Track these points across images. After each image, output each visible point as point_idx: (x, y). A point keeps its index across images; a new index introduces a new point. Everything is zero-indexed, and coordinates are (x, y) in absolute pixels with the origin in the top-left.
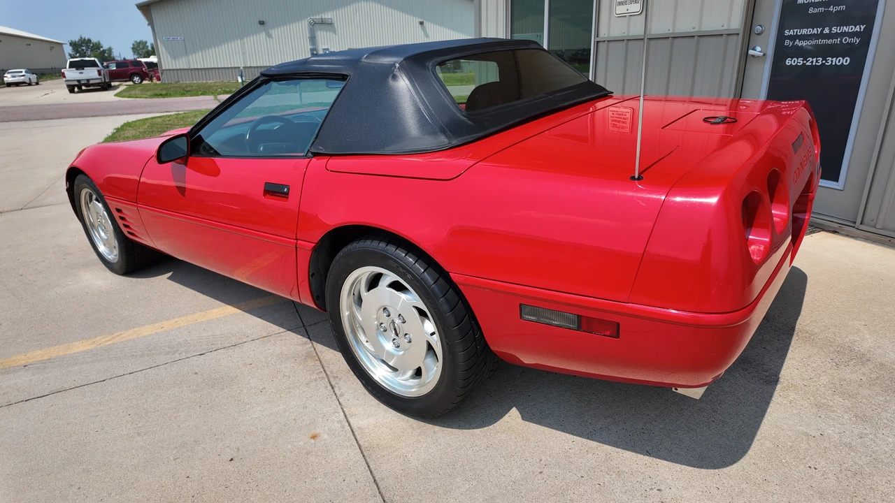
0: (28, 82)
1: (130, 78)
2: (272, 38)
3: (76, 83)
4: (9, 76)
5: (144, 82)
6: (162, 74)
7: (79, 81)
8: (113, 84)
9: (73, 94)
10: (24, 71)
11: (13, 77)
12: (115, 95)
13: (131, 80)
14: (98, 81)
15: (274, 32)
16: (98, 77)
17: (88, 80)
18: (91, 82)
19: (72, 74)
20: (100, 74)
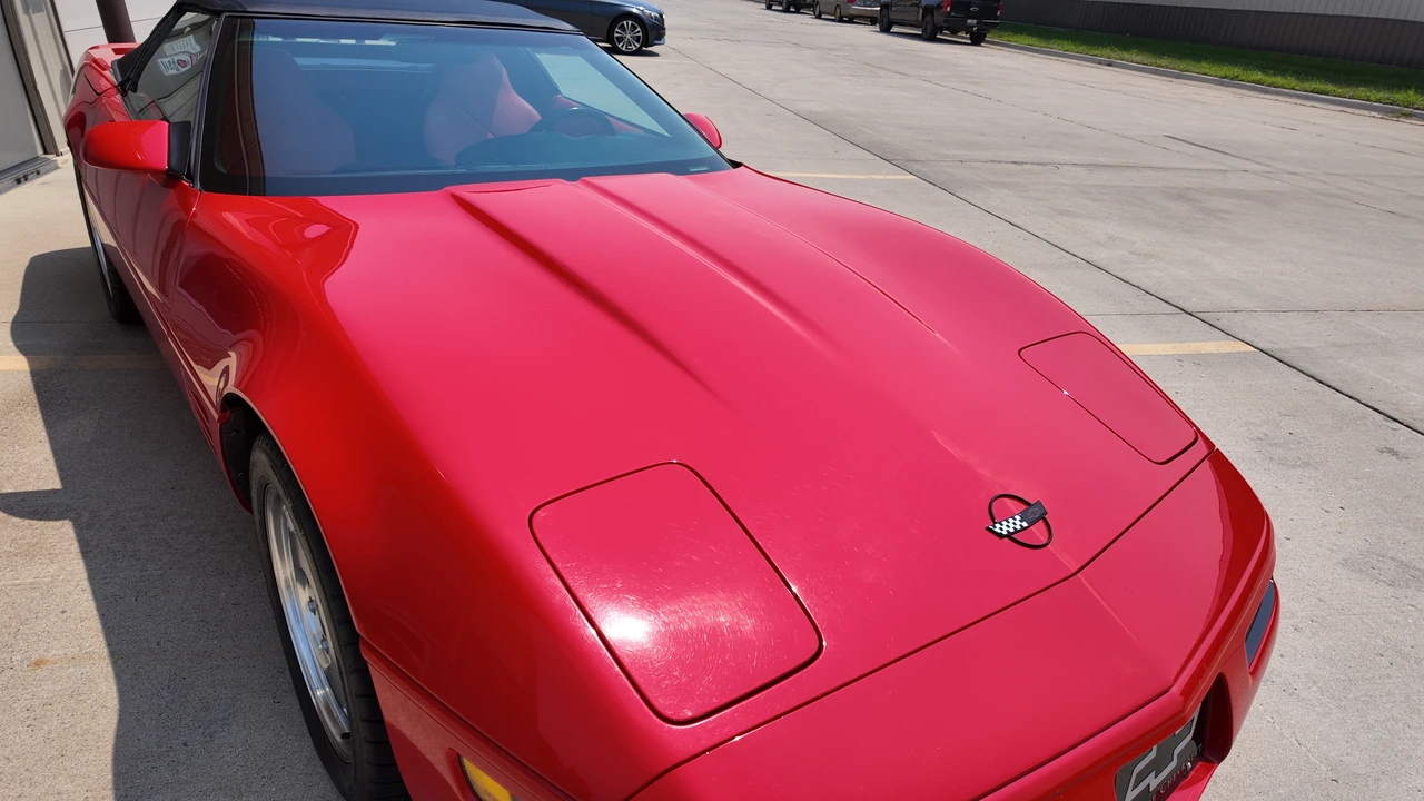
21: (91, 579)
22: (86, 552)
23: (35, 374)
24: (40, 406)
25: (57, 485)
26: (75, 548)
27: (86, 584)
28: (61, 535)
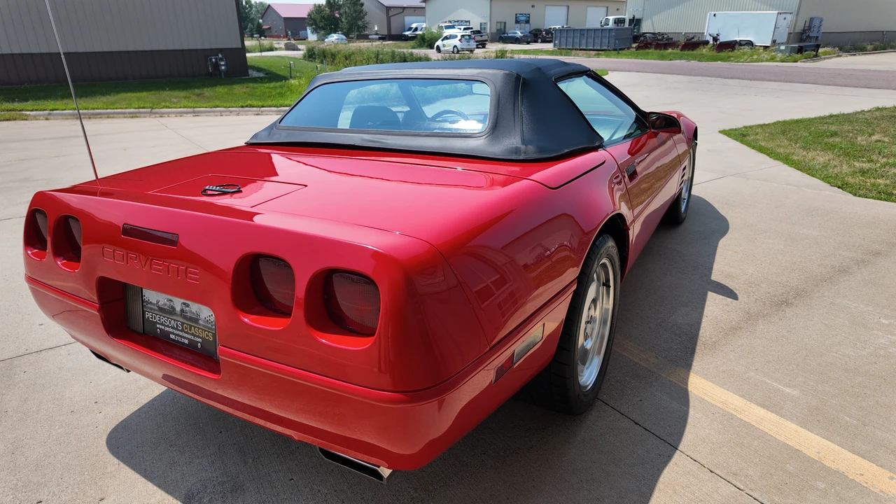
21: (714, 262)
22: (712, 268)
23: (688, 366)
24: (697, 339)
25: (709, 293)
26: (714, 271)
27: (716, 262)
28: (716, 276)
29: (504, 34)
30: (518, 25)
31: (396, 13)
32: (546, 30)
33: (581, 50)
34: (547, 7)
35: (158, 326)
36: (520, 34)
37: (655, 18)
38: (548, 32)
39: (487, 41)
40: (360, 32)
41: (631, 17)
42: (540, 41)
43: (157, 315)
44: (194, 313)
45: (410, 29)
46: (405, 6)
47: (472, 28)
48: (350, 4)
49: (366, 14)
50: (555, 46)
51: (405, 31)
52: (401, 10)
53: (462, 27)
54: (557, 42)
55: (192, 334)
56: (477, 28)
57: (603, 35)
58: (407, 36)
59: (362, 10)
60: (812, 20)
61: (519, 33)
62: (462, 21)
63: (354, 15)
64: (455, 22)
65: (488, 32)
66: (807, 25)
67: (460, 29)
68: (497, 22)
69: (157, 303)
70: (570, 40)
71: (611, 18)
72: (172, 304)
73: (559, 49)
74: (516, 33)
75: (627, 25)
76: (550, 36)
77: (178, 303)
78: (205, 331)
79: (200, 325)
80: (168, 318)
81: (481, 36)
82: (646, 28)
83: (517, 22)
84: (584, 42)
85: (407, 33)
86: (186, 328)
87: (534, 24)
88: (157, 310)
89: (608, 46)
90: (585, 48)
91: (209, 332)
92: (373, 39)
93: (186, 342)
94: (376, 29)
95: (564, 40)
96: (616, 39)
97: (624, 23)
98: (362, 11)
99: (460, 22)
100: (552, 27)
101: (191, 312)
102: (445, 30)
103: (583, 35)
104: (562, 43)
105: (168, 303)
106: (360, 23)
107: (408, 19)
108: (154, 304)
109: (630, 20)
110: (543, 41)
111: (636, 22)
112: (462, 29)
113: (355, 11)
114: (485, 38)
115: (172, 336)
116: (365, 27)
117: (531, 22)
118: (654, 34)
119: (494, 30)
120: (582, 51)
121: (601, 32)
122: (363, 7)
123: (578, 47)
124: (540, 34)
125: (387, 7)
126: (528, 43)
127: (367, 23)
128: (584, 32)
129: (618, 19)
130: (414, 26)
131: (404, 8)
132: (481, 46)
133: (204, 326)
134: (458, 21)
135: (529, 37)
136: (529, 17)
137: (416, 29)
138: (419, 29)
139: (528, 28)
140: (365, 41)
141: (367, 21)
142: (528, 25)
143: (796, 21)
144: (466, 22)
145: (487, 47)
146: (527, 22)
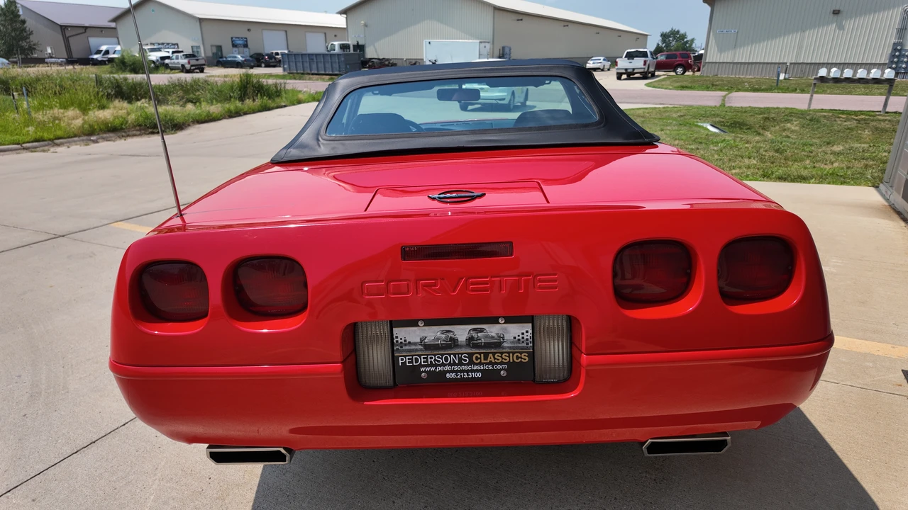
0: (602, 68)
1: (674, 69)
2: (844, 30)
3: (624, 71)
4: (592, 62)
5: (687, 73)
6: (704, 66)
7: (626, 69)
8: (657, 73)
9: (619, 81)
10: (602, 58)
11: (593, 63)
12: (646, 85)
13: (675, 71)
14: (642, 70)
15: (849, 24)
16: (643, 67)
17: (634, 69)
18: (636, 71)
19: (623, 63)
20: (645, 64)
29: (222, 57)
30: (236, 49)
31: (74, 33)
32: (267, 55)
33: (313, 74)
34: (264, 31)
35: (422, 369)
36: (241, 59)
37: (376, 44)
38: (271, 56)
39: (204, 65)
40: (26, 55)
41: (356, 43)
42: (263, 65)
43: (420, 356)
44: (493, 337)
45: (99, 52)
46: (87, 25)
47: (182, 52)
48: (5, 20)
49: (31, 33)
50: (284, 70)
51: (91, 54)
52: (83, 30)
53: (171, 51)
54: (286, 66)
55: (491, 363)
56: (189, 51)
57: (333, 60)
58: (96, 60)
59: (25, 28)
60: (503, 48)
61: (239, 56)
62: (168, 44)
63: (13, 34)
64: (159, 44)
65: (203, 55)
66: (501, 52)
67: (168, 52)
68: (212, 46)
69: (421, 341)
70: (300, 65)
71: (337, 43)
72: (451, 335)
73: (290, 73)
74: (236, 57)
75: (352, 51)
76: (273, 60)
77: (462, 333)
78: (514, 353)
79: (503, 348)
80: (442, 355)
81: (197, 60)
82: (370, 53)
83: (234, 46)
84: (314, 66)
85: (95, 57)
86: (477, 358)
87: (254, 48)
88: (421, 350)
89: (340, 71)
90: (316, 72)
91: (521, 353)
92: (51, 63)
93: (478, 375)
94: (49, 51)
95: (293, 64)
96: (346, 64)
97: (349, 48)
98: (24, 30)
99: (168, 45)
100: (274, 52)
101: (487, 337)
102: (149, 54)
103: (313, 59)
104: (292, 68)
105: (443, 336)
106: (24, 44)
107: (93, 41)
108: (415, 344)
109: (354, 46)
110: (268, 66)
111: (360, 48)
112: (171, 53)
113: (14, 30)
114: (202, 62)
115: (448, 376)
116: (32, 49)
117: (249, 46)
118: (379, 59)
119: (210, 54)
120: (314, 76)
121: (328, 57)
122: (25, 25)
123: (309, 72)
124: (262, 59)
125: (61, 26)
126: (252, 67)
127: (34, 45)
128: (312, 57)
129: (343, 44)
130: (104, 48)
131: (86, 28)
132: (198, 71)
133: (510, 348)
134: (163, 44)
135: (252, 61)
136: (247, 41)
137: (107, 52)
138: (111, 51)
139: (247, 52)
140: (41, 65)
141: (35, 41)
142: (246, 49)
143: (493, 49)
144: (174, 44)
145: (205, 71)
146: (246, 46)
